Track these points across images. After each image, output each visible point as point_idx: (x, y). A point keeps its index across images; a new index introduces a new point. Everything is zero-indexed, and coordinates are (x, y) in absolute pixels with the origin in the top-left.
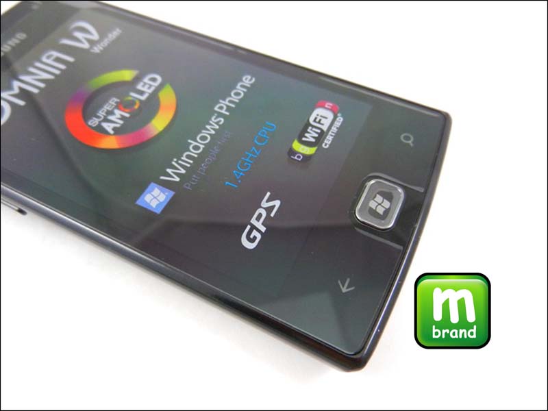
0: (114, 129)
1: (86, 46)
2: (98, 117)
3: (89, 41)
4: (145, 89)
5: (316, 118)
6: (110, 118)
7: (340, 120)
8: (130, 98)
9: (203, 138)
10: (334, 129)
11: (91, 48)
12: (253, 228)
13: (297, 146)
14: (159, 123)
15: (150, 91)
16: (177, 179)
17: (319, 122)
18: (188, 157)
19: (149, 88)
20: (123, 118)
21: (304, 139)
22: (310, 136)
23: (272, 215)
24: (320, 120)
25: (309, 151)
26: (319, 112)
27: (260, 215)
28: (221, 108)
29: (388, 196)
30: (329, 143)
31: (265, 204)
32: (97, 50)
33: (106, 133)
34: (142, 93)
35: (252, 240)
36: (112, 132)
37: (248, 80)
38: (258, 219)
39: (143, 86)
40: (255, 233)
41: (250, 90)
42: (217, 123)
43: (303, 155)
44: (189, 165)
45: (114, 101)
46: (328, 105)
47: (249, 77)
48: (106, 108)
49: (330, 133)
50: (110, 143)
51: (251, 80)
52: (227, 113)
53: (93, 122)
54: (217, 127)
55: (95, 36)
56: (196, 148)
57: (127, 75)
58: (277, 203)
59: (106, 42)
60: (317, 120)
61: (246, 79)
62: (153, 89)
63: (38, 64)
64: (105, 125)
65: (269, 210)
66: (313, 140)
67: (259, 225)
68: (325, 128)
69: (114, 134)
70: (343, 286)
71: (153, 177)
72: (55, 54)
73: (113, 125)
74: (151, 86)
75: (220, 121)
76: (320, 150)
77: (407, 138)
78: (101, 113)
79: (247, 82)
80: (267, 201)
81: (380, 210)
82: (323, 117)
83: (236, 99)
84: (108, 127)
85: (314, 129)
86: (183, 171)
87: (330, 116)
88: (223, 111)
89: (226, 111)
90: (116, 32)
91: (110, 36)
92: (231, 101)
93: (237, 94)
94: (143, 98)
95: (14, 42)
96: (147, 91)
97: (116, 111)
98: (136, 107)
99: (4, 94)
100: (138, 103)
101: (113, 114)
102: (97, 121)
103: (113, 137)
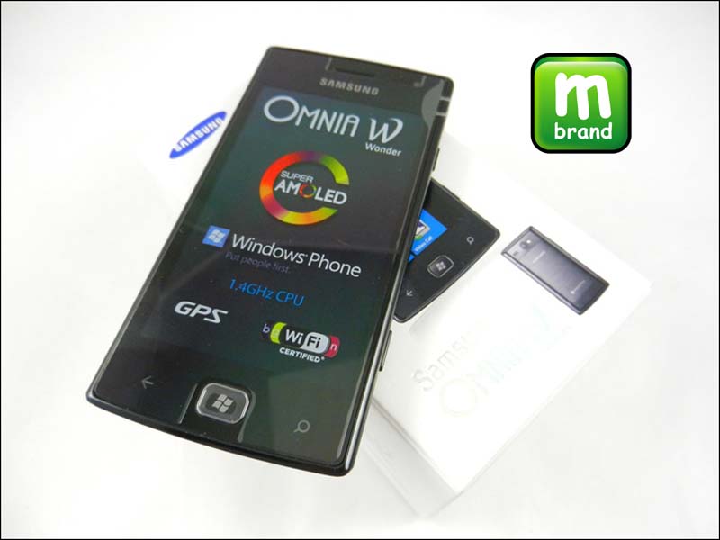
0: (280, 190)
1: (372, 137)
2: (291, 175)
3: (379, 138)
4: (328, 195)
5: (315, 338)
6: (291, 184)
7: (317, 360)
8: (315, 189)
9: (278, 253)
10: (304, 356)
12: (193, 308)
13: (279, 327)
14: (290, 218)
15: (326, 200)
16: (234, 245)
17: (310, 341)
18: (258, 247)
19: (329, 198)
20: (292, 191)
21: (288, 331)
22: (292, 336)
23: (206, 319)
24: (314, 342)
25: (275, 337)
26: (324, 340)
27: (205, 310)
28: (315, 257)
30: (286, 353)
31: (215, 312)
32: (370, 147)
33: (275, 185)
34: (322, 195)
35: (183, 309)
36: (276, 189)
37: (354, 271)
38: (202, 310)
40: (189, 310)
41: (343, 275)
42: (297, 258)
43: (270, 333)
44: (249, 250)
45: (310, 179)
46: (335, 347)
47: (359, 272)
48: (301, 177)
49: (298, 353)
50: (265, 192)
51: (356, 273)
52: (309, 264)
53: (285, 174)
54: (292, 260)
56: (267, 250)
58: (217, 320)
59: (379, 150)
60: (313, 339)
61: (356, 269)
62: (330, 201)
64: (283, 182)
65: (211, 316)
66: (288, 339)
67: (197, 311)
68: (304, 347)
69: (274, 191)
70: (148, 380)
73: (283, 187)
74: (332, 199)
75: (299, 260)
76: (277, 346)
77: (303, 426)
78: (294, 176)
80: (219, 313)
81: (217, 404)
82: (318, 345)
83: (329, 266)
84: (282, 185)
85: (301, 338)
86: (242, 247)
87: (322, 348)
88: (311, 260)
89: (312, 262)
90: (395, 152)
91: (391, 150)
92: (324, 263)
93: (335, 267)
94: (317, 198)
95: (367, 90)
96: (326, 197)
97: (299, 185)
98: (306, 196)
99: (305, 109)
100: (311, 196)
101: (295, 184)
102: (287, 176)
103: (270, 191)
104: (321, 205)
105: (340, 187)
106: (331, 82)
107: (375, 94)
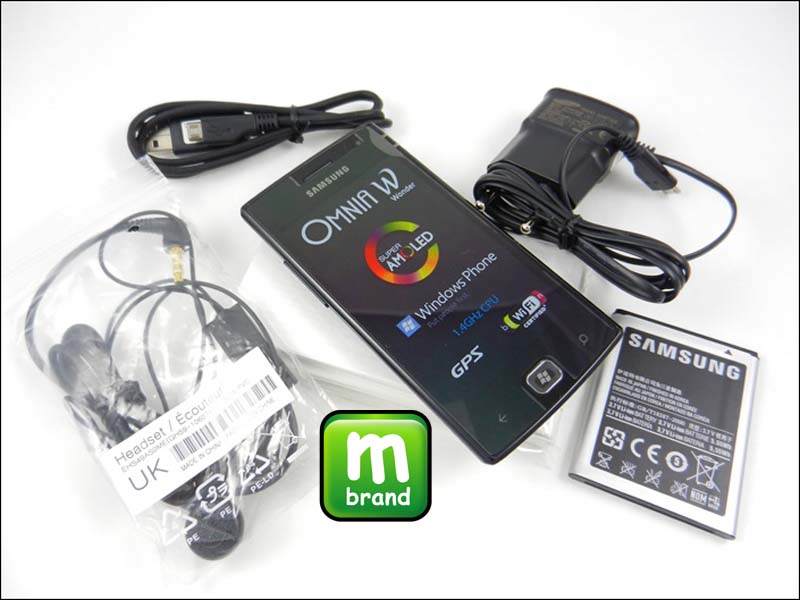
0: (394, 268)
1: (388, 192)
2: (386, 256)
3: (391, 188)
4: (420, 243)
5: (527, 303)
6: (393, 259)
7: (544, 309)
8: (409, 247)
9: (449, 294)
10: (536, 315)
11: (391, 195)
12: (461, 365)
13: (507, 319)
14: (423, 273)
15: (423, 245)
16: (425, 318)
17: (528, 307)
18: (435, 304)
19: (423, 242)
20: (401, 261)
21: (514, 316)
22: (518, 316)
23: (475, 361)
24: (530, 305)
25: (514, 326)
26: (531, 298)
27: (468, 359)
28: (467, 274)
29: (552, 374)
30: (529, 324)
31: (473, 353)
32: (395, 198)
33: (389, 269)
34: (418, 245)
35: (458, 373)
36: (392, 270)
37: (491, 257)
38: (466, 361)
39: (420, 239)
40: (461, 369)
41: (491, 265)
42: (461, 285)
43: (509, 327)
44: (434, 310)
45: (398, 246)
46: (540, 295)
47: (493, 255)
48: (392, 250)
49: (533, 317)
50: (389, 278)
51: (494, 258)
53: (382, 259)
54: (460, 288)
55: (396, 186)
56: (442, 299)
57: (411, 227)
58: (481, 355)
59: (401, 194)
60: (528, 305)
62: (425, 244)
63: (353, 199)
64: (388, 263)
65: (474, 357)
66: (519, 319)
67: (465, 365)
68: (531, 313)
69: (393, 272)
70: (502, 417)
71: (411, 310)
72: (367, 194)
73: (394, 265)
74: (425, 241)
75: (463, 284)
76: (521, 327)
77: (584, 339)
78: (388, 253)
80: (476, 351)
81: (543, 381)
82: (533, 304)
83: (478, 270)
84: (391, 265)
85: (523, 311)
86: (430, 313)
87: (538, 304)
88: (467, 277)
89: (469, 278)
90: (411, 186)
91: (407, 187)
92: (475, 271)
93: (481, 267)
94: (417, 250)
95: (340, 173)
97: (398, 254)
98: (411, 255)
99: (329, 218)
100: (413, 252)
101: (396, 256)
102: (384, 258)
103: (392, 274)
104: (425, 250)
105: (417, 233)
106: (314, 189)
107: (348, 169)
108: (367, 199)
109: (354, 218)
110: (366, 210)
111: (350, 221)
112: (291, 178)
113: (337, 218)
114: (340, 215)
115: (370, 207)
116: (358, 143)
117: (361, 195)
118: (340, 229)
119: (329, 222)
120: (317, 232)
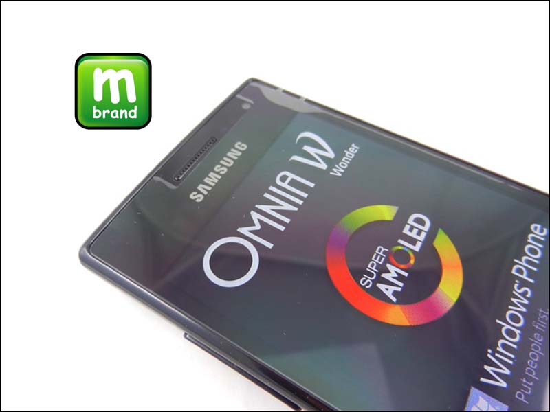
0: (395, 293)
1: (323, 166)
2: (371, 275)
3: (325, 159)
4: (414, 234)
6: (386, 276)
8: (400, 248)
9: (515, 319)
11: (330, 168)
14: (450, 289)
15: (422, 237)
16: (503, 384)
18: (505, 347)
20: (400, 277)
32: (338, 172)
34: (413, 241)
36: (394, 300)
37: (537, 230)
39: (411, 230)
41: (547, 245)
42: (524, 295)
44: (511, 362)
45: (381, 250)
47: (539, 226)
51: (542, 231)
52: (532, 281)
53: (367, 281)
54: (526, 302)
55: (331, 154)
56: (511, 334)
57: (386, 212)
59: (345, 163)
61: (536, 228)
63: (272, 189)
64: (382, 287)
69: (398, 303)
72: (291, 176)
74: (420, 231)
75: (526, 292)
78: (372, 267)
79: (537, 232)
83: (535, 258)
84: (388, 291)
86: (506, 371)
88: (524, 277)
89: (528, 276)
90: (353, 150)
91: (347, 153)
92: (528, 262)
93: (533, 251)
94: (417, 248)
95: (234, 154)
96: (417, 237)
97: (389, 266)
98: (412, 262)
99: (244, 230)
100: (411, 255)
101: (388, 272)
102: (370, 280)
103: (398, 307)
104: (429, 247)
106: (200, 187)
107: (245, 147)
108: (293, 183)
109: (287, 221)
110: (300, 202)
111: (282, 228)
112: (157, 179)
113: (258, 227)
114: (260, 221)
115: (305, 195)
116: (246, 107)
117: (284, 179)
118: (270, 246)
119: (247, 238)
120: (232, 262)
